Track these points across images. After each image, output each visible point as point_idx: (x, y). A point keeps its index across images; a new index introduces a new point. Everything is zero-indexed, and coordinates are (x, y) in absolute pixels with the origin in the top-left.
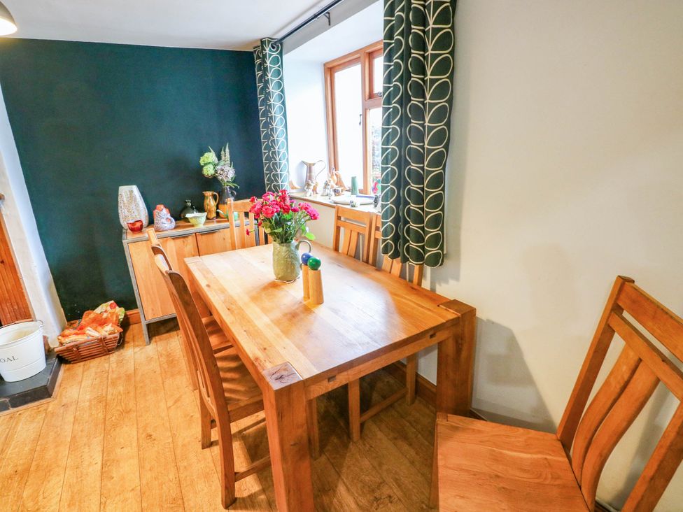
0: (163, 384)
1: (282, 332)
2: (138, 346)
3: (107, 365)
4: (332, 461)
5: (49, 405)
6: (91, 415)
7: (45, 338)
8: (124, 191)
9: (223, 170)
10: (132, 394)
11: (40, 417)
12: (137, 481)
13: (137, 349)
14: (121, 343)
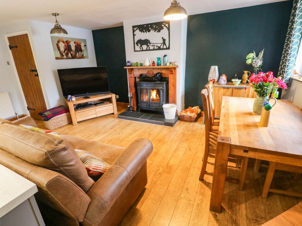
0: (201, 137)
1: (238, 129)
2: (200, 124)
3: (189, 125)
4: (246, 195)
5: (172, 129)
6: (179, 136)
7: (177, 110)
8: (213, 67)
9: (256, 62)
10: (192, 136)
11: (169, 130)
12: (181, 157)
13: (199, 124)
14: (196, 120)
